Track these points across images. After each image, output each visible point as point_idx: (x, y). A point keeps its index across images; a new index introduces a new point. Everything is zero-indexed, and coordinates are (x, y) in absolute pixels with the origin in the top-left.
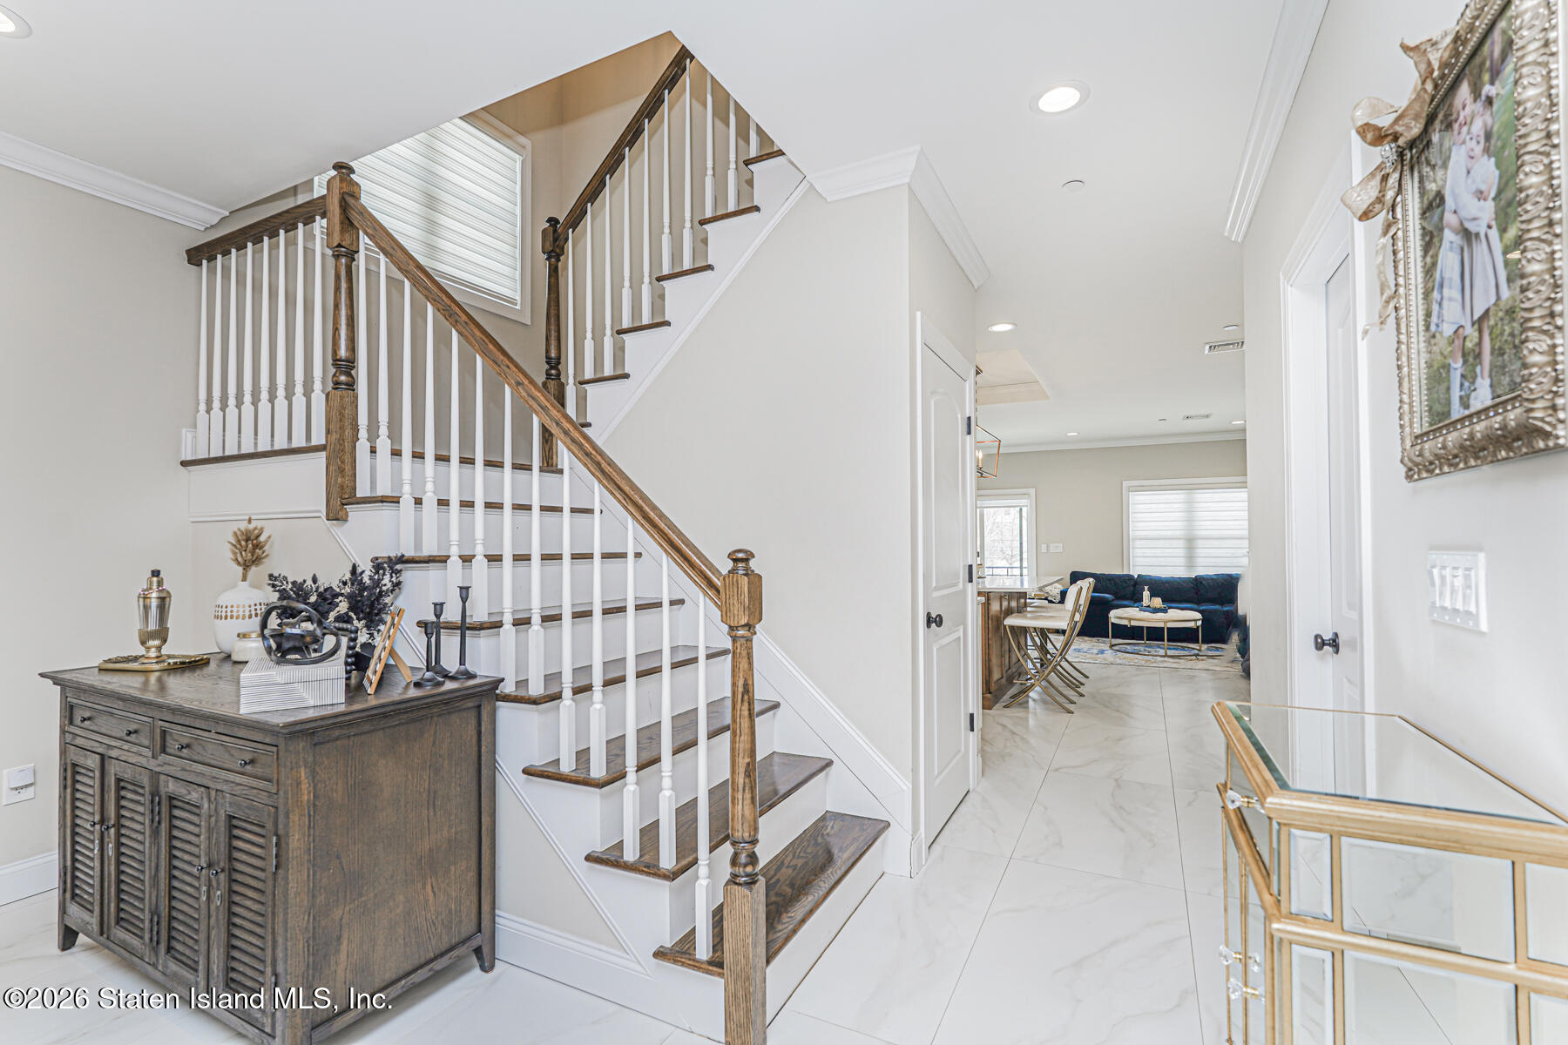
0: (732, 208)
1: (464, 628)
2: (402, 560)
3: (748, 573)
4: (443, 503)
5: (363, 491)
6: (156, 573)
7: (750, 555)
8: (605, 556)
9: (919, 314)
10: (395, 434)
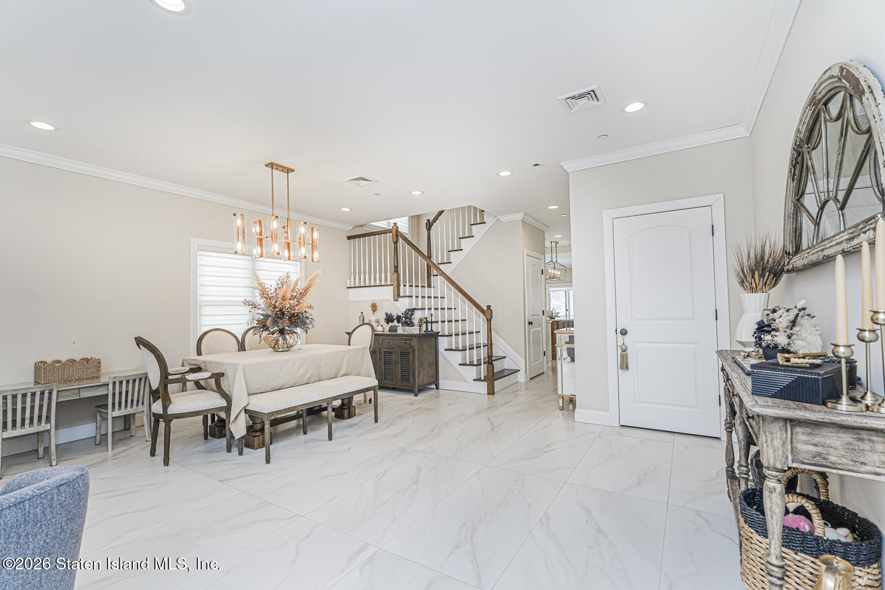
0: (478, 222)
1: (432, 322)
2: (415, 309)
3: (490, 309)
4: (417, 297)
5: (402, 294)
6: (362, 313)
7: (490, 306)
8: (448, 309)
9: (525, 250)
10: (405, 281)
